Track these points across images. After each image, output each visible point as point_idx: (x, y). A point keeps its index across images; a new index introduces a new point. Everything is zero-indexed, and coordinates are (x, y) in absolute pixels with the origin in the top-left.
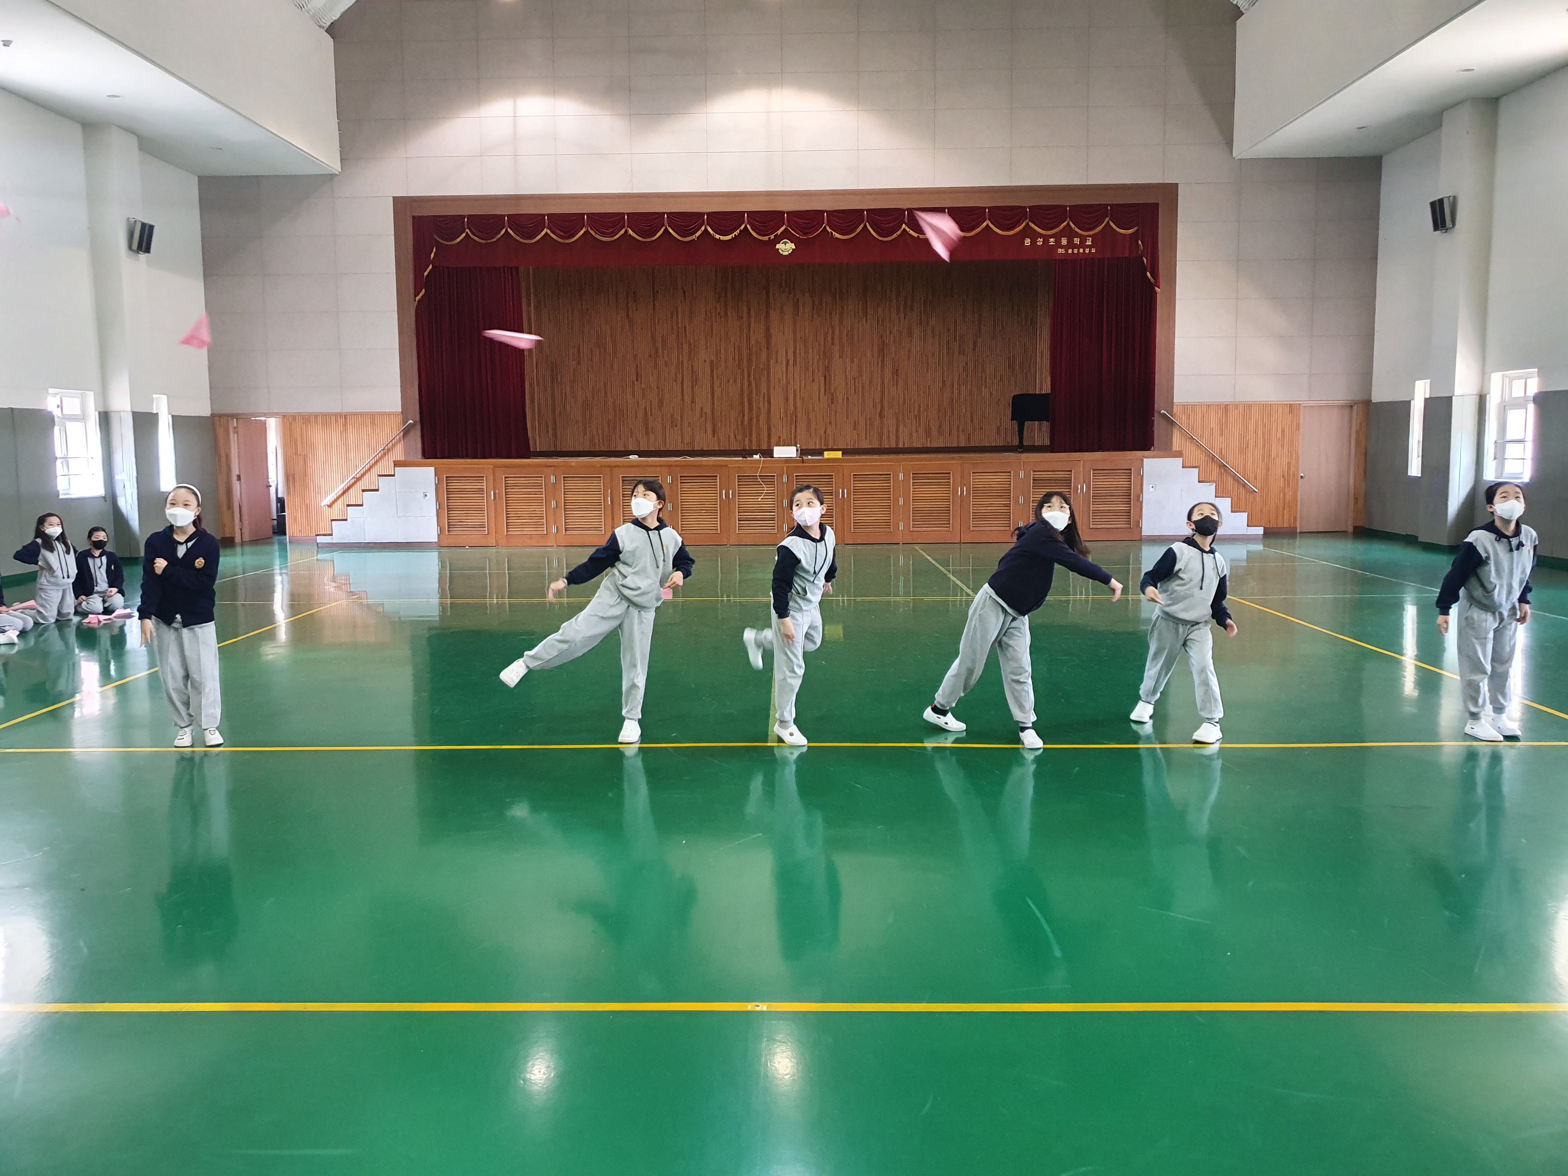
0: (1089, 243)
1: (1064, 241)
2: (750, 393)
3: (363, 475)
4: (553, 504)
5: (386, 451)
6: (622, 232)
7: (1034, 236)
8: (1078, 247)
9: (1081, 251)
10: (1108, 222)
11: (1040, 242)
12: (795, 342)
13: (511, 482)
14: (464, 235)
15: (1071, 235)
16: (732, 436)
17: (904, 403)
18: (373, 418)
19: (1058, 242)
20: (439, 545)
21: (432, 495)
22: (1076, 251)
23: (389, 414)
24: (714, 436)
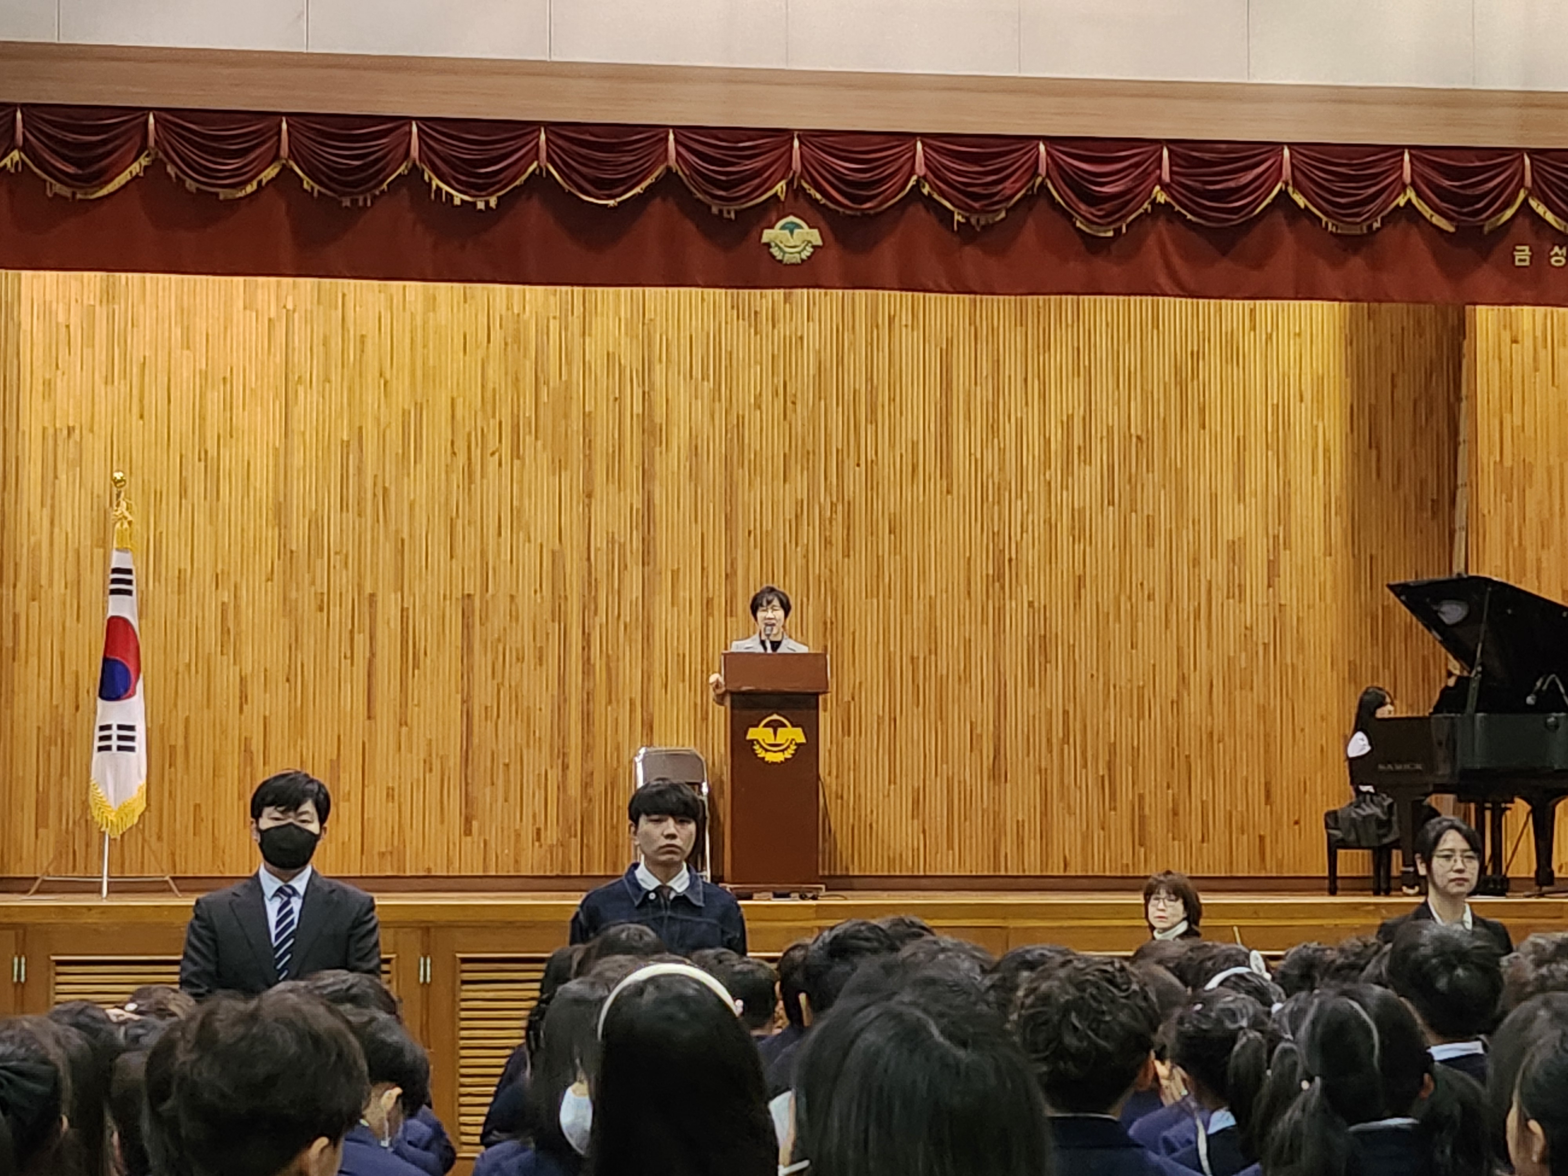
2: (589, 697)
12: (731, 545)
16: (528, 834)
17: (1065, 740)
24: (468, 832)
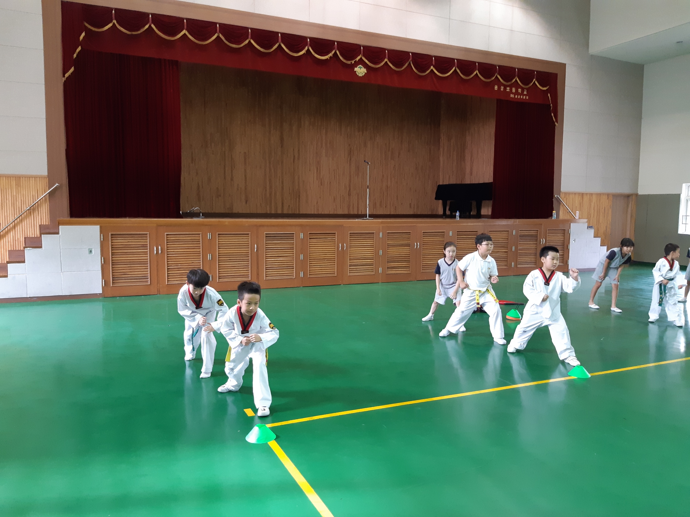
0: (525, 93)
1: (514, 90)
3: (6, 233)
4: (209, 256)
5: (32, 210)
6: (247, 42)
7: (500, 84)
8: (520, 94)
9: (522, 97)
10: (535, 81)
11: (502, 88)
13: (172, 238)
14: (110, 25)
15: (517, 87)
18: (17, 180)
19: (511, 90)
20: (103, 297)
21: (97, 251)
22: (519, 97)
23: (35, 177)
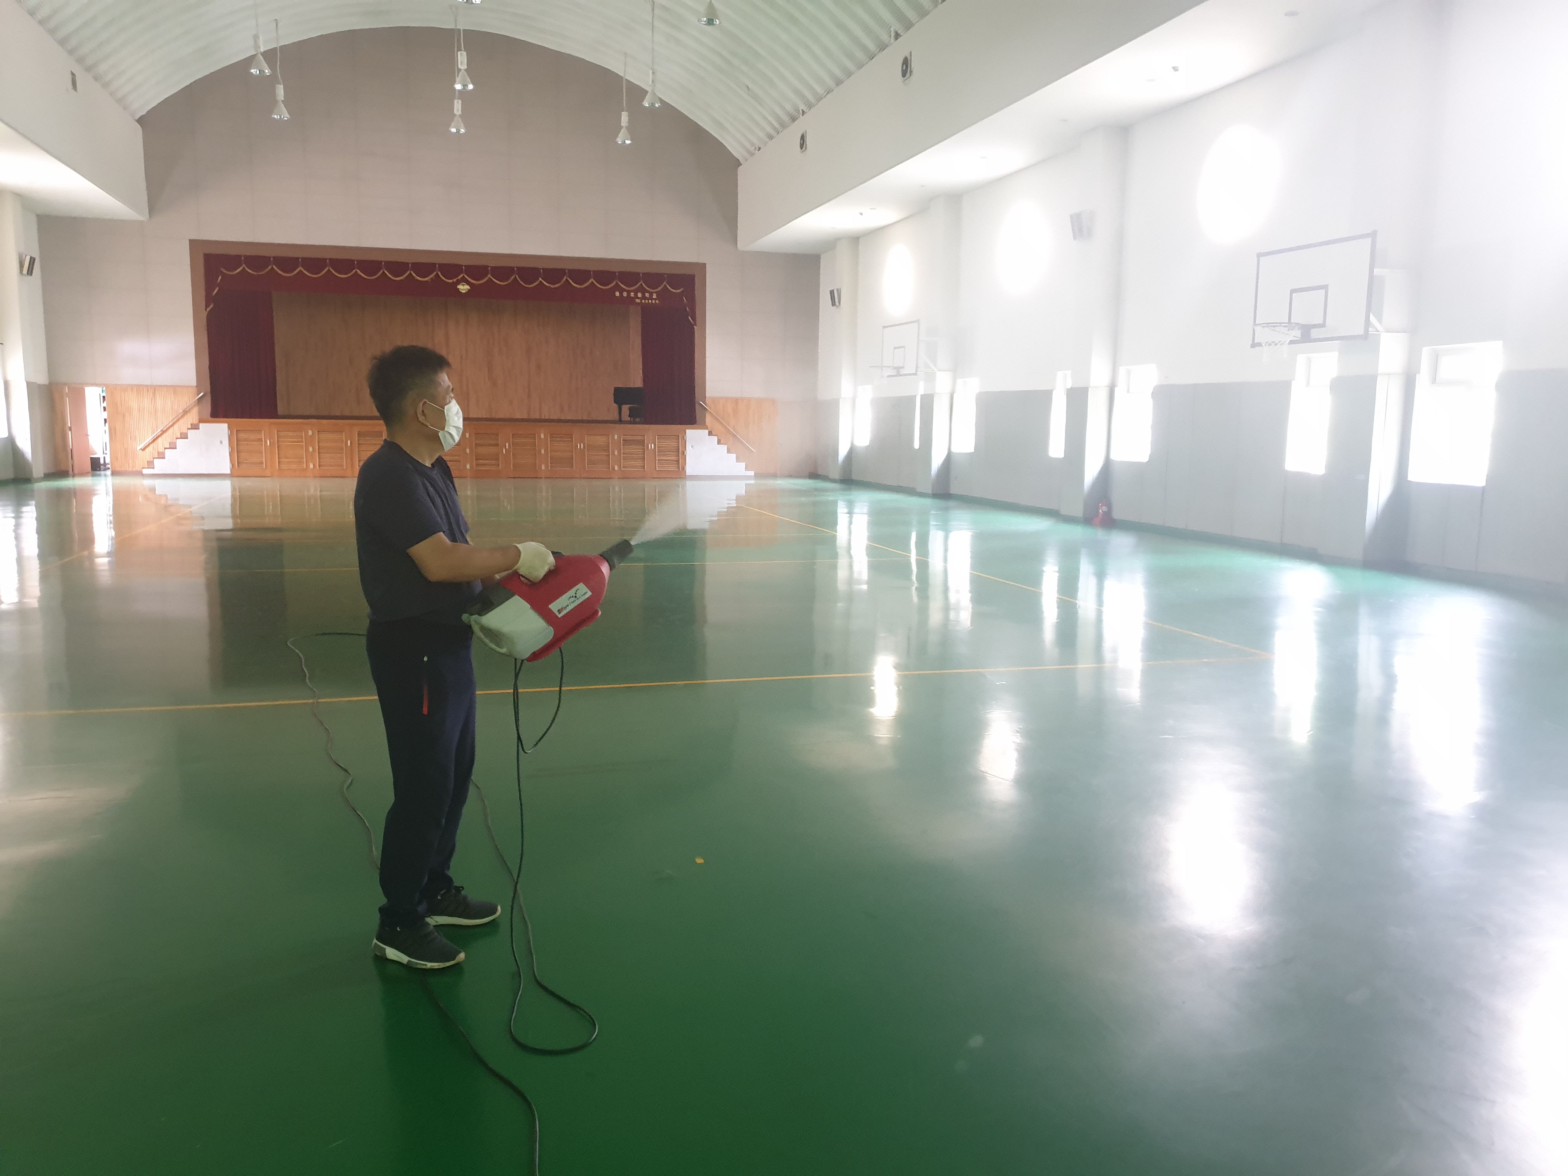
0: (654, 297)
1: (640, 295)
3: (168, 429)
4: (311, 449)
5: (185, 412)
6: (353, 271)
7: (622, 291)
8: (648, 299)
9: (651, 301)
10: (666, 284)
11: (625, 294)
13: (282, 434)
14: (242, 268)
15: (644, 291)
17: (544, 388)
18: (174, 389)
19: (636, 295)
20: (231, 476)
21: (226, 442)
22: (647, 301)
23: (187, 387)
